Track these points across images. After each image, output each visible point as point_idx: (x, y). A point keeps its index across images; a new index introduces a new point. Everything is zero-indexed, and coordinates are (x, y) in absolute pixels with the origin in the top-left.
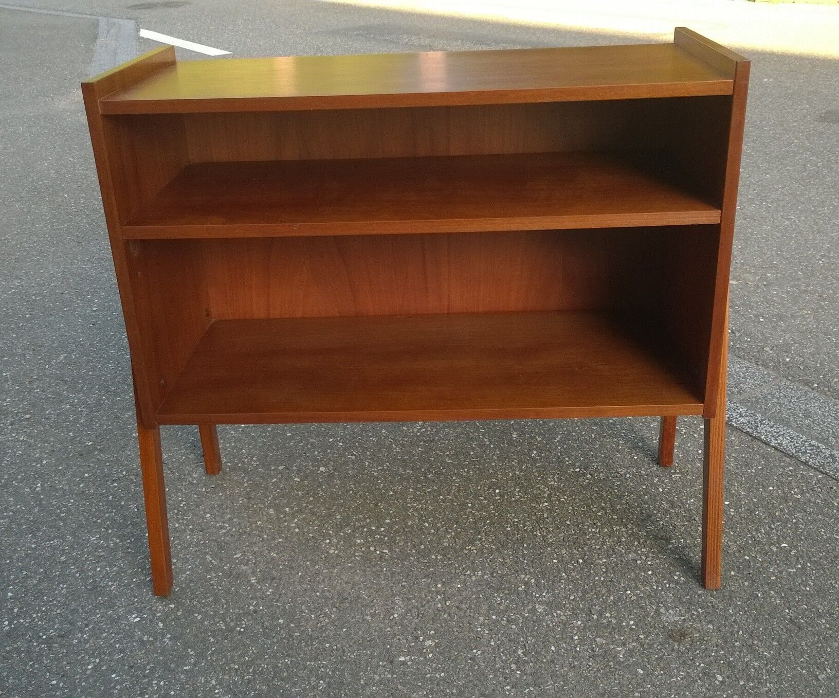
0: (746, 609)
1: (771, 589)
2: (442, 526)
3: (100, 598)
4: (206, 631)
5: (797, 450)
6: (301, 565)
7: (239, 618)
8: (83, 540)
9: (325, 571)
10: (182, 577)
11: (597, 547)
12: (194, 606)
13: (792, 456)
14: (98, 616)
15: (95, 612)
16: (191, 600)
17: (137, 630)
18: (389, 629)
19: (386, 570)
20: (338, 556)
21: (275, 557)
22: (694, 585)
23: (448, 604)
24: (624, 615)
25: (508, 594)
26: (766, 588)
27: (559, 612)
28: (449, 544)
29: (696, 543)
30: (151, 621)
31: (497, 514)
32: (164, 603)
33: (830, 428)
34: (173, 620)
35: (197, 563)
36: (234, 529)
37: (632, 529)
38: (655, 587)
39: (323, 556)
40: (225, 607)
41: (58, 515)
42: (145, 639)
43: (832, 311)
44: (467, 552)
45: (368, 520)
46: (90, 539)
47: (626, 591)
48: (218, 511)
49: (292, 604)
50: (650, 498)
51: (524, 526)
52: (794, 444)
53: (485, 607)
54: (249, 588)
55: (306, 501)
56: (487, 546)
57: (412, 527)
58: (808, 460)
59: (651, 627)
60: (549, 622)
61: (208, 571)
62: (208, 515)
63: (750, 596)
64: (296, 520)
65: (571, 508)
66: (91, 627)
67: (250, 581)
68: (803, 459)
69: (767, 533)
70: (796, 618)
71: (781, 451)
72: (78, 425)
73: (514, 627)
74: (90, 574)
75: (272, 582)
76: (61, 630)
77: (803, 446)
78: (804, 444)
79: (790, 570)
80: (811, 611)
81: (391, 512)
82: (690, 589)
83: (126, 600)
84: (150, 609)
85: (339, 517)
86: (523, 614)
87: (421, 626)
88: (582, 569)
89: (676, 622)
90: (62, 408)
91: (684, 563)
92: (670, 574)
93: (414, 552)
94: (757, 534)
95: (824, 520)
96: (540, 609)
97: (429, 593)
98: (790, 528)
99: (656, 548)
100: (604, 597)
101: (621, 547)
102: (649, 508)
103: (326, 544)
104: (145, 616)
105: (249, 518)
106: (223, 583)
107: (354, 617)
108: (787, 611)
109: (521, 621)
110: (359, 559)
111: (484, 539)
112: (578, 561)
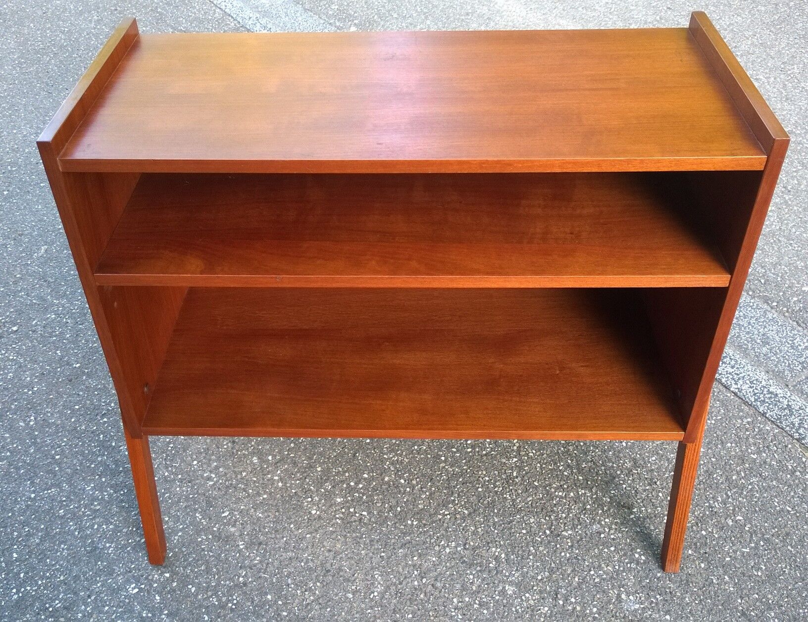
0: (702, 597)
1: (725, 573)
2: (418, 484)
3: (99, 563)
4: (201, 606)
5: (756, 398)
6: (285, 528)
7: (230, 591)
8: (79, 490)
9: (308, 536)
10: (175, 539)
11: (564, 515)
12: (188, 576)
13: (751, 405)
14: (99, 585)
15: (96, 580)
16: (185, 568)
17: (136, 604)
18: (369, 611)
19: (365, 537)
20: (319, 517)
21: (260, 517)
22: (654, 565)
23: (424, 582)
24: (588, 600)
25: (480, 571)
26: (721, 571)
27: (527, 595)
28: (424, 506)
29: (656, 512)
30: (148, 592)
31: (469, 470)
32: (160, 572)
33: (786, 359)
34: (169, 592)
35: (187, 522)
36: (221, 481)
37: (596, 494)
38: (617, 567)
39: (306, 518)
40: (216, 577)
41: (53, 458)
42: (144, 615)
43: (795, 208)
44: (441, 517)
45: (347, 474)
46: (85, 488)
47: (590, 570)
48: (205, 458)
49: (278, 576)
50: (614, 454)
51: (495, 487)
52: (753, 391)
53: (458, 586)
54: (238, 555)
55: (288, 448)
56: (460, 510)
57: (388, 483)
58: (766, 411)
59: (613, 617)
60: (518, 607)
61: (198, 533)
62: (195, 462)
63: (706, 581)
64: (279, 472)
65: (539, 465)
66: (93, 598)
67: (238, 545)
68: (761, 409)
69: (724, 502)
70: (748, 610)
71: (740, 398)
72: (65, 341)
73: (485, 612)
74: (88, 532)
75: (258, 547)
76: (65, 600)
77: (762, 393)
78: (763, 391)
79: (744, 550)
80: (761, 602)
81: (369, 464)
82: (650, 570)
83: (124, 566)
84: (147, 578)
85: (319, 469)
86: (494, 596)
87: (399, 607)
88: (549, 542)
89: (636, 610)
90: (48, 318)
91: (644, 537)
92: (631, 551)
93: (391, 515)
94: (714, 502)
95: (778, 487)
96: (510, 590)
97: (406, 566)
98: (746, 496)
99: (619, 519)
100: (570, 578)
101: (586, 516)
102: (613, 467)
103: (308, 502)
104: (143, 586)
105: (234, 467)
106: (214, 547)
107: (337, 595)
108: (739, 601)
109: (492, 605)
110: (339, 522)
111: (456, 502)
112: (545, 532)
